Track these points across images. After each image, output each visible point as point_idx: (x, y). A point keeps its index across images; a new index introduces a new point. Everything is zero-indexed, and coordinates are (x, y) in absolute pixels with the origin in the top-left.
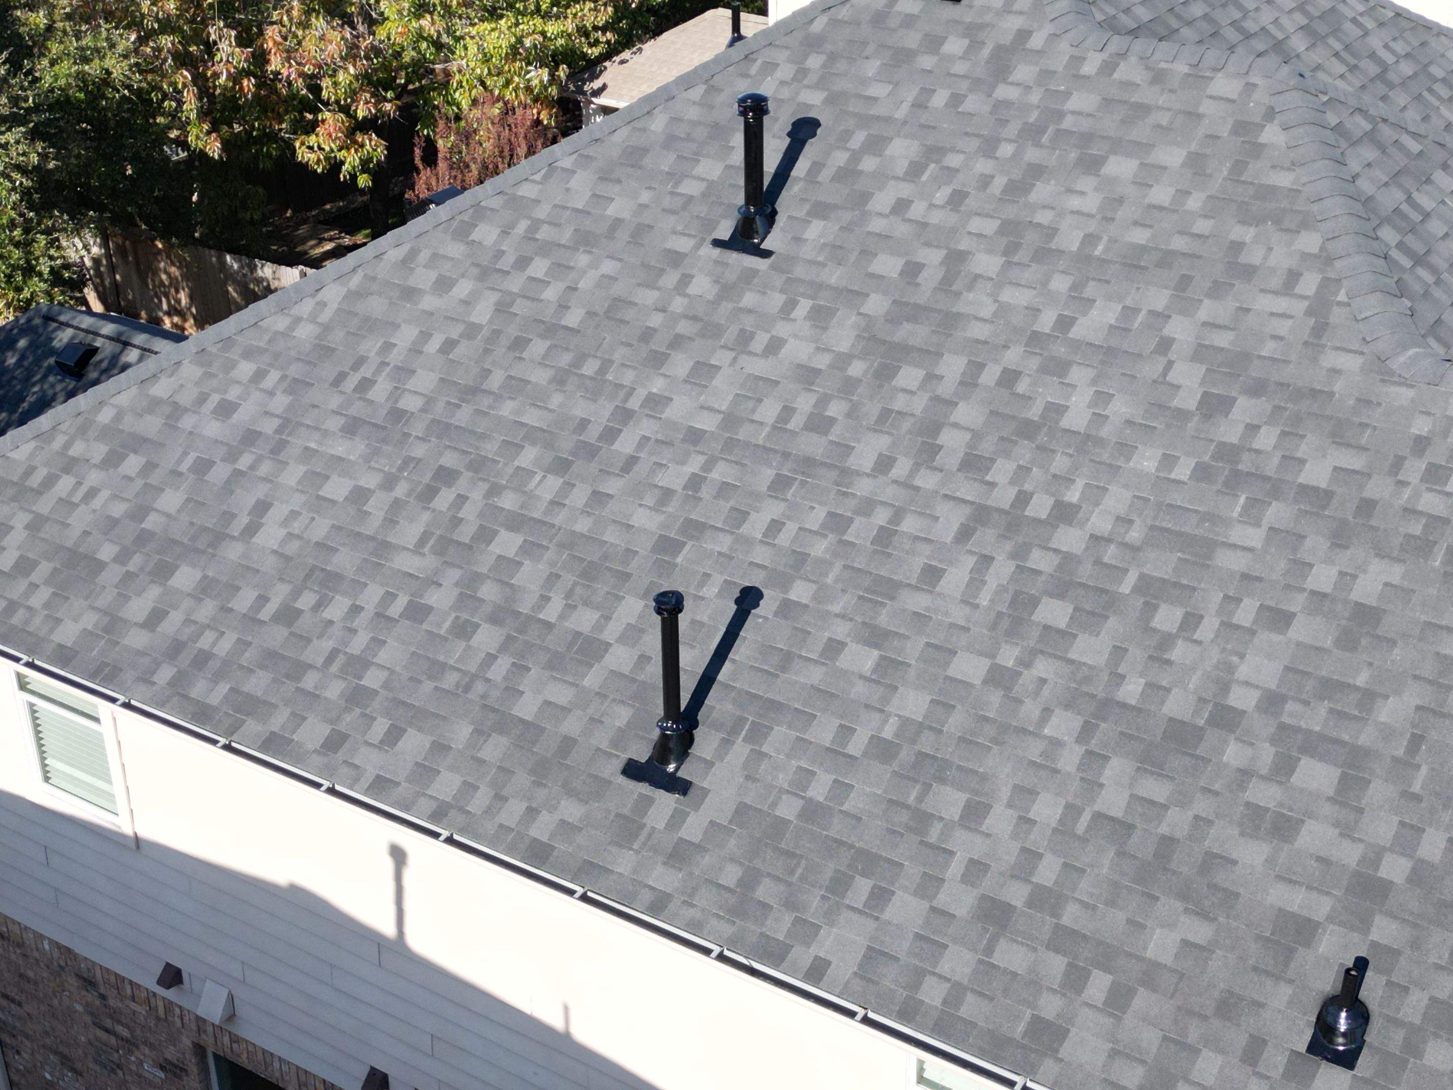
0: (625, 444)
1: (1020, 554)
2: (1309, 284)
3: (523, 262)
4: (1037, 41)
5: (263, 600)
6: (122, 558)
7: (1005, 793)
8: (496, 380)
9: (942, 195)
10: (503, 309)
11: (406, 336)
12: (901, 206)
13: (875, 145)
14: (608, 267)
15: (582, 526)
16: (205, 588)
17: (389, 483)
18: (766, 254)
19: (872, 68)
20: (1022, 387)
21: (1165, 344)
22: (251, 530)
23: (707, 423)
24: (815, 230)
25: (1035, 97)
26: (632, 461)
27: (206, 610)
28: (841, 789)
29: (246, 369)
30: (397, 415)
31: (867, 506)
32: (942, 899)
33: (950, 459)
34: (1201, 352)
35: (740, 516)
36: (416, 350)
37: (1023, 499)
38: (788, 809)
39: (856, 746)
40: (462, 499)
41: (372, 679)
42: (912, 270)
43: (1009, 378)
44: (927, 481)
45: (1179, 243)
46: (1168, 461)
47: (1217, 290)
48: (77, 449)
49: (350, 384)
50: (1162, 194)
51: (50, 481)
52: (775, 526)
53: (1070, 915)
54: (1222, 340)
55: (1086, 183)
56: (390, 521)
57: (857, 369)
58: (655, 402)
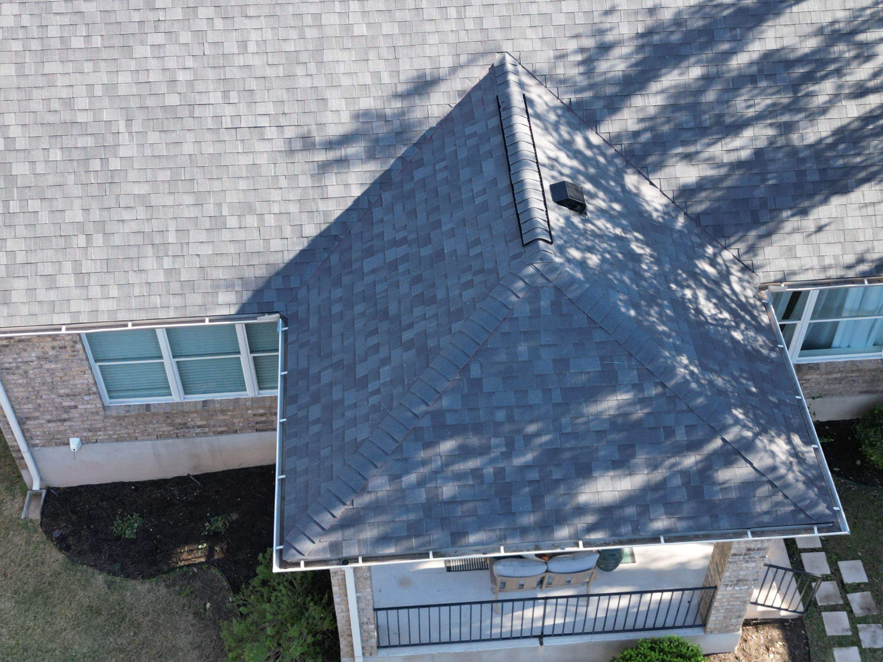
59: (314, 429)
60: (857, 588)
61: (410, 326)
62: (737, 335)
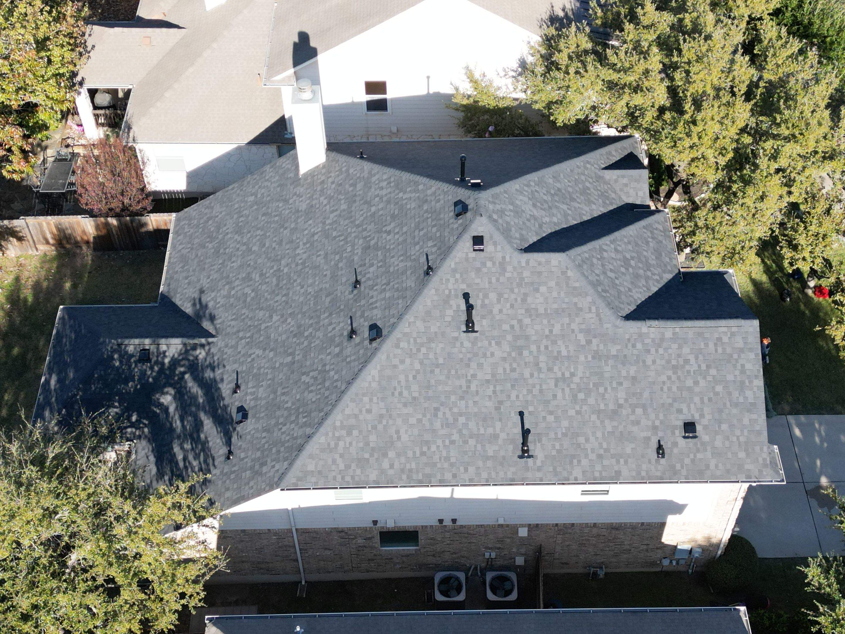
0: (473, 388)
1: (569, 386)
2: (594, 309)
3: (419, 350)
4: (508, 259)
5: (414, 452)
6: (372, 455)
7: (591, 434)
8: (433, 382)
9: (508, 305)
10: (421, 363)
11: (402, 378)
12: (501, 311)
13: (486, 296)
14: (441, 345)
15: (476, 410)
16: (398, 455)
17: (424, 415)
18: (477, 332)
19: (473, 275)
20: (550, 349)
22: (399, 438)
23: (489, 377)
24: (484, 322)
25: (515, 274)
26: (477, 392)
27: (403, 460)
28: (561, 445)
29: (366, 399)
30: (414, 398)
31: (534, 386)
32: (590, 458)
33: (544, 369)
34: (581, 331)
35: (509, 396)
36: (407, 381)
37: (563, 374)
38: (554, 453)
39: (560, 436)
40: (444, 413)
41: (453, 460)
43: (546, 347)
44: (542, 376)
45: (564, 306)
46: (586, 357)
47: (577, 315)
48: (337, 434)
49: (397, 394)
51: (337, 445)
52: (517, 397)
53: (612, 451)
54: (583, 327)
55: (538, 295)
56: (431, 424)
57: (514, 354)
58: (474, 376)
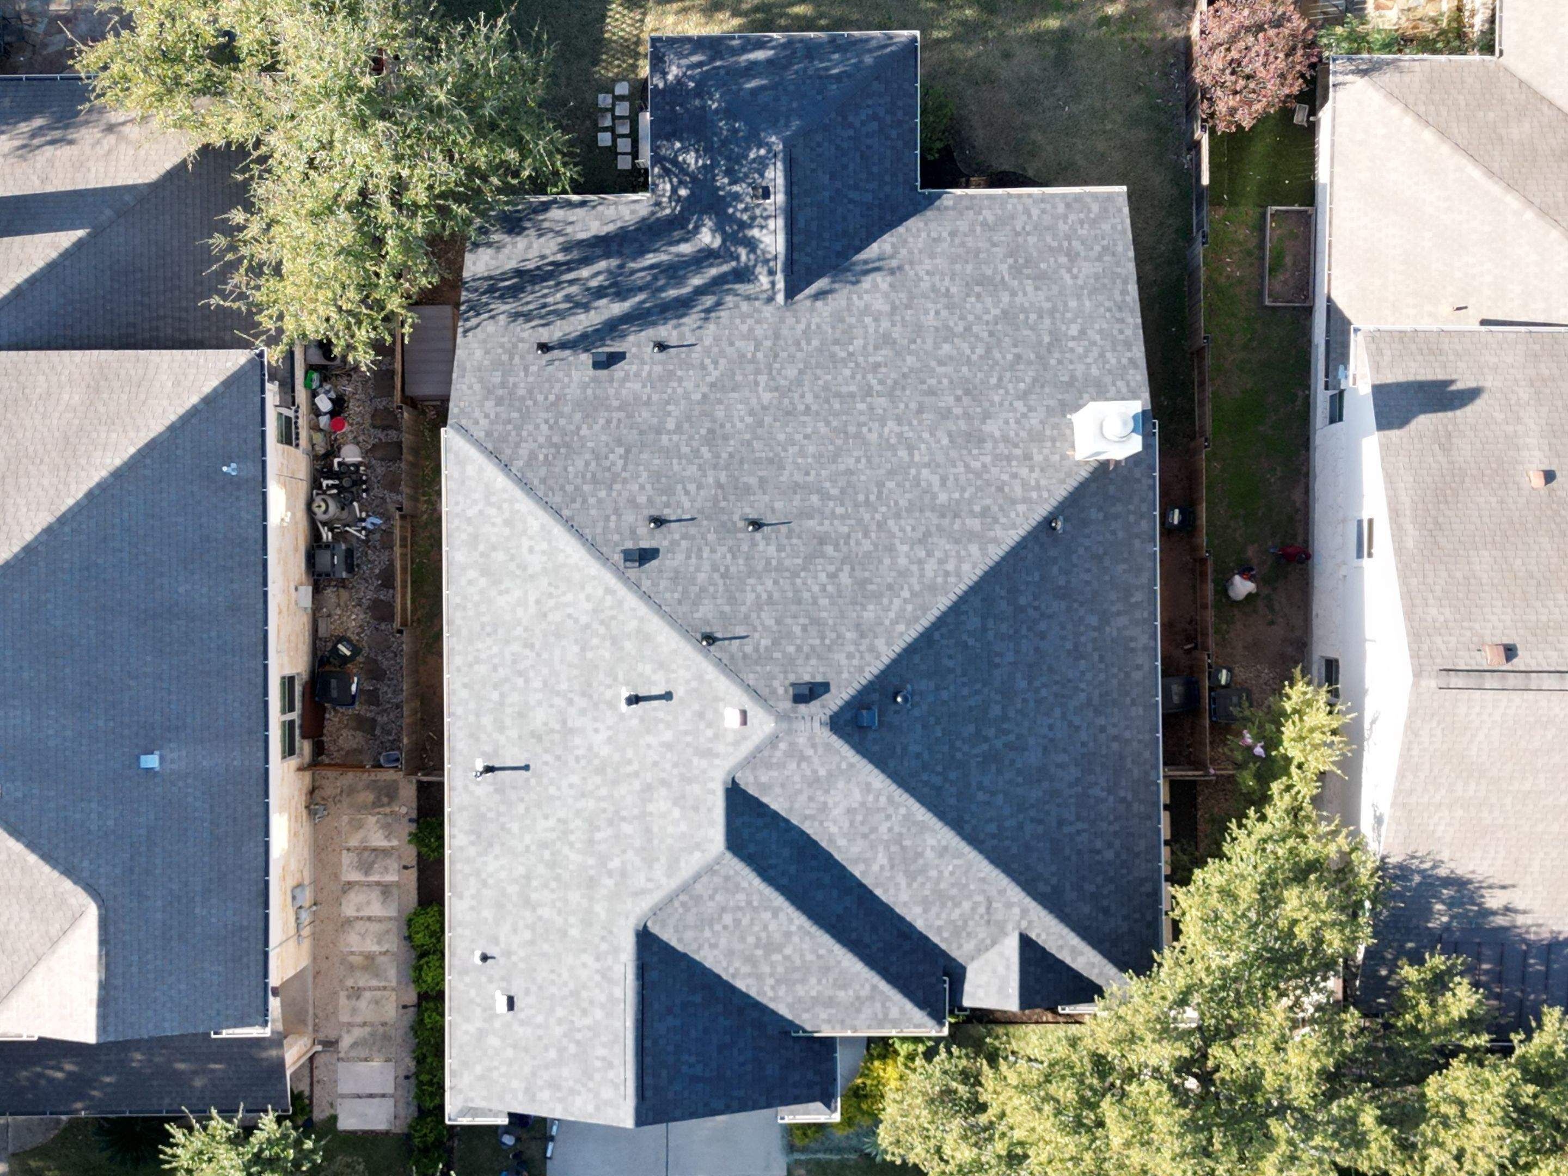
3: (602, 623)
5: (484, 614)
6: (481, 555)
7: (503, 863)
8: (564, 642)
9: (657, 758)
10: (587, 626)
15: (532, 703)
16: (482, 592)
17: (526, 629)
18: (628, 709)
20: (602, 816)
21: (624, 852)
22: (500, 593)
23: (570, 723)
25: (696, 772)
26: (552, 706)
27: (477, 598)
28: (491, 821)
29: (545, 546)
30: (545, 615)
31: (559, 788)
33: (578, 805)
34: (624, 864)
36: (566, 605)
37: (572, 832)
39: (502, 819)
40: (528, 657)
42: (630, 762)
44: (571, 801)
45: (656, 842)
46: (592, 867)
47: (644, 860)
48: (505, 505)
49: (551, 590)
50: (670, 830)
51: (493, 505)
52: (547, 764)
53: (484, 891)
54: (629, 868)
55: (669, 804)
56: (516, 639)
57: (596, 762)
58: (571, 702)
59: (900, 103)
60: (605, 129)
61: (850, 138)
62: (678, 145)
